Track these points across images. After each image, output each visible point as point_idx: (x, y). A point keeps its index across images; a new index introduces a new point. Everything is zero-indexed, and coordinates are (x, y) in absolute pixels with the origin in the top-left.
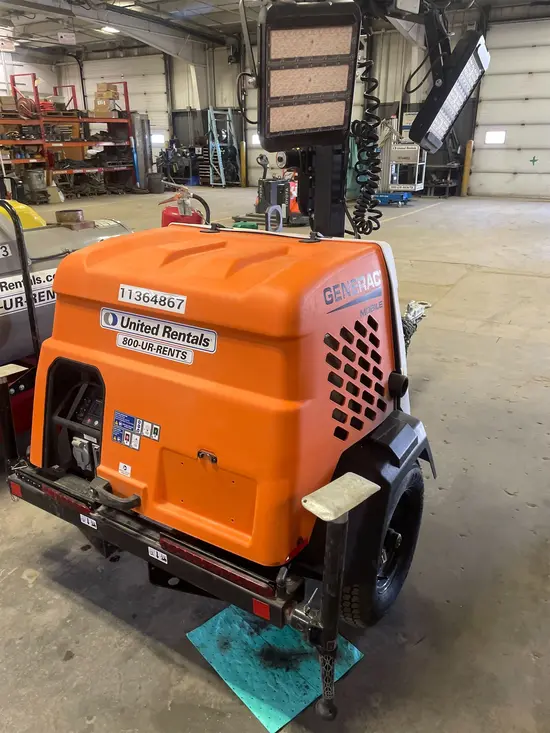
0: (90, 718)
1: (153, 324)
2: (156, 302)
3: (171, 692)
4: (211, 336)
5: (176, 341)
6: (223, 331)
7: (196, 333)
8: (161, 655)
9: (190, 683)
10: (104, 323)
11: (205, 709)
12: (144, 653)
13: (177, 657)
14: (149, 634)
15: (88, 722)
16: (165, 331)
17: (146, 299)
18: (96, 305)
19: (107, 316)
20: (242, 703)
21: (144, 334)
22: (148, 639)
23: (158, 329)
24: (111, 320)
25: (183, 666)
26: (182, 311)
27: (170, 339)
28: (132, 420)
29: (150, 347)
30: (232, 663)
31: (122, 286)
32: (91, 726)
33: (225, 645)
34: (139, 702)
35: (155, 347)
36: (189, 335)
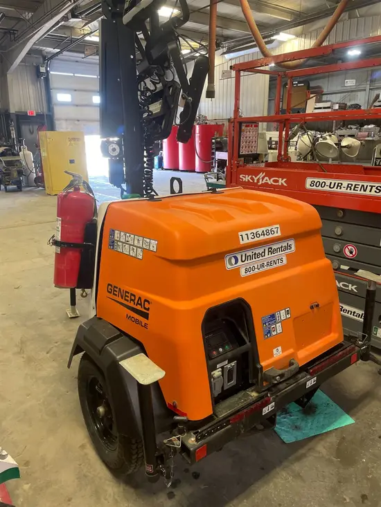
0: (345, 499)
1: (261, 251)
2: (264, 235)
3: (327, 457)
4: (292, 242)
5: (276, 254)
6: (296, 237)
7: (285, 244)
8: (299, 459)
9: (321, 448)
10: (229, 266)
11: (339, 444)
12: (296, 467)
13: (301, 451)
14: (281, 462)
15: (348, 500)
16: (269, 252)
17: (258, 236)
18: (220, 256)
19: (230, 259)
20: (336, 429)
21: (257, 259)
22: (285, 463)
23: (264, 252)
24: (233, 261)
25: (309, 449)
26: (279, 234)
27: (273, 255)
28: (273, 316)
29: (262, 266)
30: (310, 427)
31: (240, 234)
32: (351, 499)
33: (297, 428)
34: (334, 473)
35: (266, 264)
36: (282, 247)
